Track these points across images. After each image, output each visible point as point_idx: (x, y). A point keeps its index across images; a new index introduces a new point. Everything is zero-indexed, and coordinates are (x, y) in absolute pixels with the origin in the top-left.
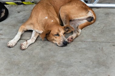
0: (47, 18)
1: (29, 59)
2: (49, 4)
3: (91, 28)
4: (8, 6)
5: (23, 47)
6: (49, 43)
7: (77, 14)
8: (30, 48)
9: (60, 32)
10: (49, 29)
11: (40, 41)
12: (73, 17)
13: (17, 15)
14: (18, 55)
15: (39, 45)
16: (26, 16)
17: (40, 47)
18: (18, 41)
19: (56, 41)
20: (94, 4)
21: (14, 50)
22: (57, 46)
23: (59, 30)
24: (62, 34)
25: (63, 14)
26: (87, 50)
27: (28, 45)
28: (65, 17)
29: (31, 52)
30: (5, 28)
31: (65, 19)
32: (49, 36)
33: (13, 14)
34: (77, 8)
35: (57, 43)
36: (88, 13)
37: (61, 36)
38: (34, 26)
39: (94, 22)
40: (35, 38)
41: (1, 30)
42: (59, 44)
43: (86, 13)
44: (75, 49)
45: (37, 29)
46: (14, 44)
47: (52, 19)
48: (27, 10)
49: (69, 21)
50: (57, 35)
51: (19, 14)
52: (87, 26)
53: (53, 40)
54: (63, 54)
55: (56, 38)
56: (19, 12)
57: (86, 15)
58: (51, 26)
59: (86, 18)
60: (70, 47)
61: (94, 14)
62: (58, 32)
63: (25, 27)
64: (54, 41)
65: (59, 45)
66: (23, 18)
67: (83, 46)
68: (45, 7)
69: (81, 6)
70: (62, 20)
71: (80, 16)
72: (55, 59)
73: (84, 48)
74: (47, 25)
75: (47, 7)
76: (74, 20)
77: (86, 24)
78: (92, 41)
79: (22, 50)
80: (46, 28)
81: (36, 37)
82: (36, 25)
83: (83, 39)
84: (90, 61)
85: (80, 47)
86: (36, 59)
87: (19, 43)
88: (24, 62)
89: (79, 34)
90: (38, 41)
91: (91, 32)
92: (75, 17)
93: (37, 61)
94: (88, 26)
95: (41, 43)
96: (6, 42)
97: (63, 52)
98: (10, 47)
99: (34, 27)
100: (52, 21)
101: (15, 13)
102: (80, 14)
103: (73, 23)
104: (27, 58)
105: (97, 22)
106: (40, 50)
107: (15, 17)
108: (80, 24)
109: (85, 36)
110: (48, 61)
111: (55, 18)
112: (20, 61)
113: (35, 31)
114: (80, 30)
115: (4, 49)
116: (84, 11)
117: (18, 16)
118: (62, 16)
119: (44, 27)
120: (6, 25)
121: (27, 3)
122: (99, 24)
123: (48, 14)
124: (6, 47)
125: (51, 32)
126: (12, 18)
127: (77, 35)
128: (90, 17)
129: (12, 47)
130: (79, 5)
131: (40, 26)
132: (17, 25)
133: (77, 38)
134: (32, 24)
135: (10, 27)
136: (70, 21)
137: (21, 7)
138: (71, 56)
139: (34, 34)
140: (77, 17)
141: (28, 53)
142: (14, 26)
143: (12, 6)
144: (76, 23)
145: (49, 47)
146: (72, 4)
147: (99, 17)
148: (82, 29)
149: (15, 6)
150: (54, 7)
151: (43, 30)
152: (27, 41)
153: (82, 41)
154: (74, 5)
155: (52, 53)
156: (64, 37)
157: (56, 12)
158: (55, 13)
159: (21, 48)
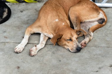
0: (57, 20)
1: (40, 67)
2: (58, 4)
3: (103, 31)
4: (9, 4)
5: (33, 53)
6: (60, 48)
7: (87, 15)
8: (40, 54)
9: (73, 37)
10: (61, 33)
11: (50, 46)
12: (84, 19)
13: (20, 14)
14: (27, 62)
15: (49, 51)
16: (30, 15)
17: (50, 53)
18: (26, 45)
19: (68, 46)
20: (103, 4)
21: (22, 56)
22: (70, 52)
23: (72, 35)
24: (75, 39)
25: (73, 15)
26: (103, 56)
27: (37, 50)
28: (75, 19)
29: (42, 59)
30: (9, 30)
31: (75, 21)
32: (60, 41)
33: (16, 14)
34: (87, 9)
35: (70, 48)
36: (99, 14)
37: (74, 41)
38: (42, 28)
39: (106, 24)
40: (44, 43)
41: (5, 32)
42: (72, 49)
43: (98, 15)
44: (89, 55)
45: (46, 32)
46: (22, 50)
47: (63, 22)
48: (30, 9)
49: (79, 24)
50: (69, 40)
51: (22, 13)
52: (98, 28)
53: (65, 45)
54: (77, 61)
55: (68, 43)
56: (22, 12)
57: (98, 17)
58: (63, 30)
59: (97, 20)
60: (84, 53)
61: (105, 15)
62: (70, 37)
63: (32, 30)
64: (65, 47)
65: (72, 51)
66: (27, 19)
67: (98, 52)
68: (55, 8)
69: (92, 7)
70: (72, 23)
71: (91, 18)
72: (70, 67)
73: (100, 55)
74: (58, 28)
75: (56, 8)
76: (84, 22)
77: (97, 26)
78: (106, 46)
79: (31, 56)
80: (56, 32)
81: (46, 41)
82: (45, 28)
83: (96, 43)
84: (108, 70)
85: (95, 54)
86: (48, 67)
87: (26, 48)
88: (35, 71)
89: (91, 38)
90: (47, 46)
91: (104, 35)
92: (85, 19)
93: (50, 70)
94: (100, 29)
95: (51, 48)
96: (12, 46)
97: (77, 59)
98: (18, 53)
99: (42, 30)
100: (64, 24)
101: (18, 13)
102: (91, 16)
103: (83, 26)
104: (38, 65)
105: (108, 24)
106: (51, 56)
107: (19, 17)
108: (90, 27)
109: (98, 40)
110: (61, 70)
111: (65, 21)
112: (31, 70)
113: (44, 34)
114: (92, 34)
115: (11, 55)
116: (95, 12)
117: (22, 16)
118: (72, 18)
119: (55, 31)
120: (9, 26)
121: (30, 1)
122: (110, 26)
123: (59, 16)
124: (13, 53)
125: (63, 37)
126: (15, 18)
127: (90, 39)
128: (101, 19)
129: (19, 53)
130: (90, 6)
131: (50, 29)
132: (22, 27)
133: (89, 43)
134: (40, 26)
135: (15, 28)
136: (81, 23)
137: (24, 6)
138: (86, 65)
139: (43, 37)
140: (88, 19)
141: (39, 60)
142: (19, 27)
143: (13, 4)
144: (87, 25)
145: (60, 53)
146: (83, 5)
147: (110, 18)
148: (93, 32)
149: (17, 4)
150: (63, 8)
151: (53, 34)
152: (36, 46)
153: (96, 46)
154: (84, 6)
155: (65, 60)
156: (77, 43)
157: (66, 13)
158: (65, 15)
159: (30, 54)
